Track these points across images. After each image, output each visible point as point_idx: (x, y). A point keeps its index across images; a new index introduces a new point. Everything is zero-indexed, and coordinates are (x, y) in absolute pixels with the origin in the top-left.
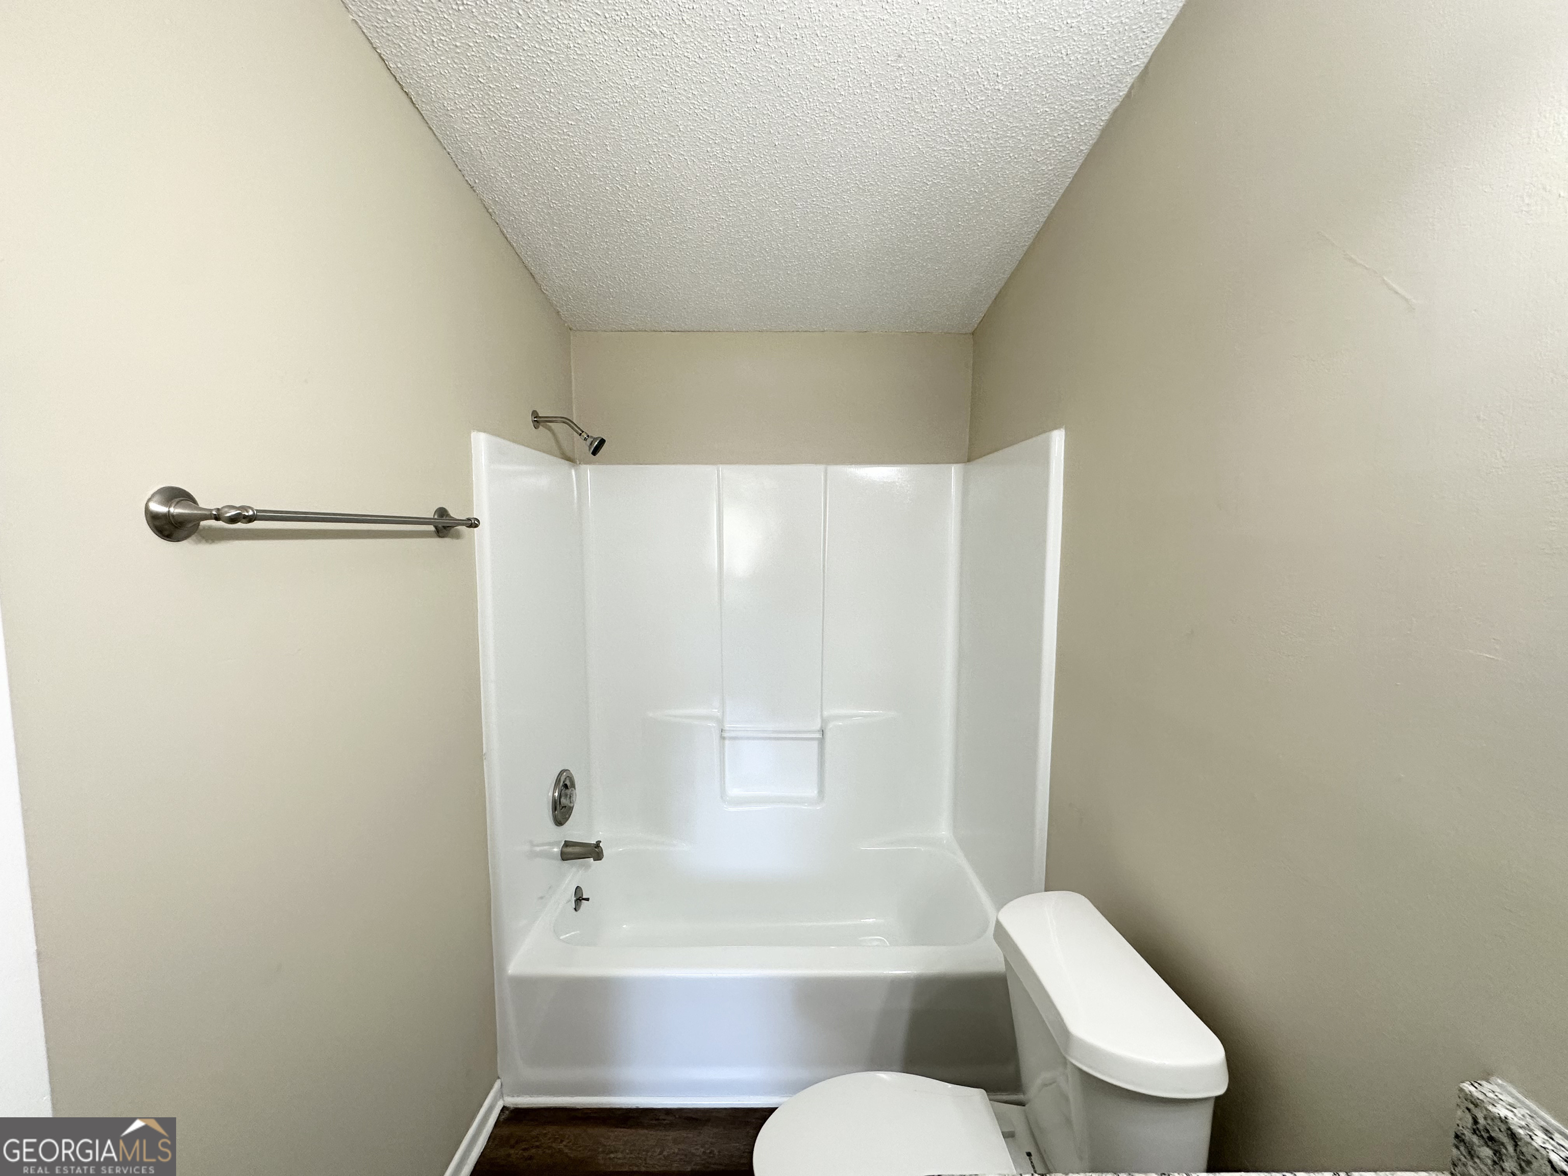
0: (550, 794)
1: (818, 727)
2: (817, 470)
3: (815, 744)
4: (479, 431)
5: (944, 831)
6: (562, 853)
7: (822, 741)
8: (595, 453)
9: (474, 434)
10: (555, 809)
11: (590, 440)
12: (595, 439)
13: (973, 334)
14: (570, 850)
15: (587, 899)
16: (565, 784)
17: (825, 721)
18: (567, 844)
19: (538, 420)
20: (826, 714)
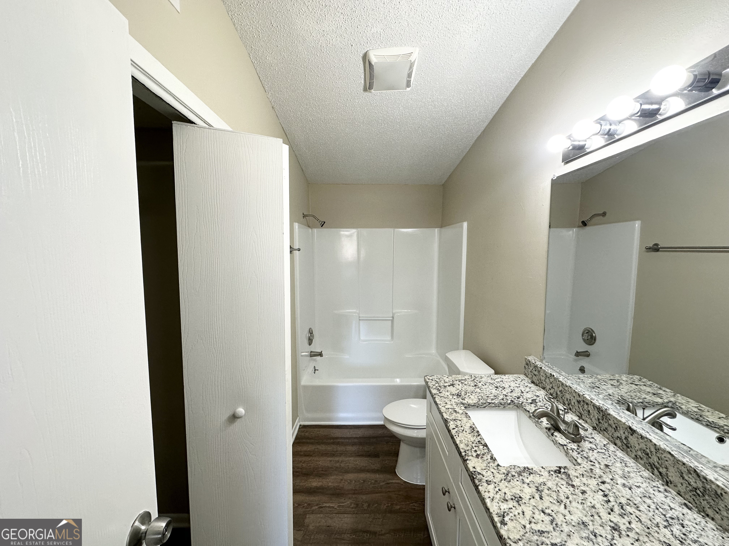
0: (308, 335)
1: (391, 316)
2: (391, 230)
3: (390, 322)
4: (296, 222)
5: (434, 351)
6: (310, 355)
7: (392, 321)
8: (322, 226)
9: (294, 223)
10: (309, 340)
11: (321, 222)
12: (322, 222)
13: (443, 185)
14: (312, 353)
15: (318, 370)
16: (311, 332)
17: (393, 314)
18: (311, 352)
19: (304, 216)
20: (394, 312)
